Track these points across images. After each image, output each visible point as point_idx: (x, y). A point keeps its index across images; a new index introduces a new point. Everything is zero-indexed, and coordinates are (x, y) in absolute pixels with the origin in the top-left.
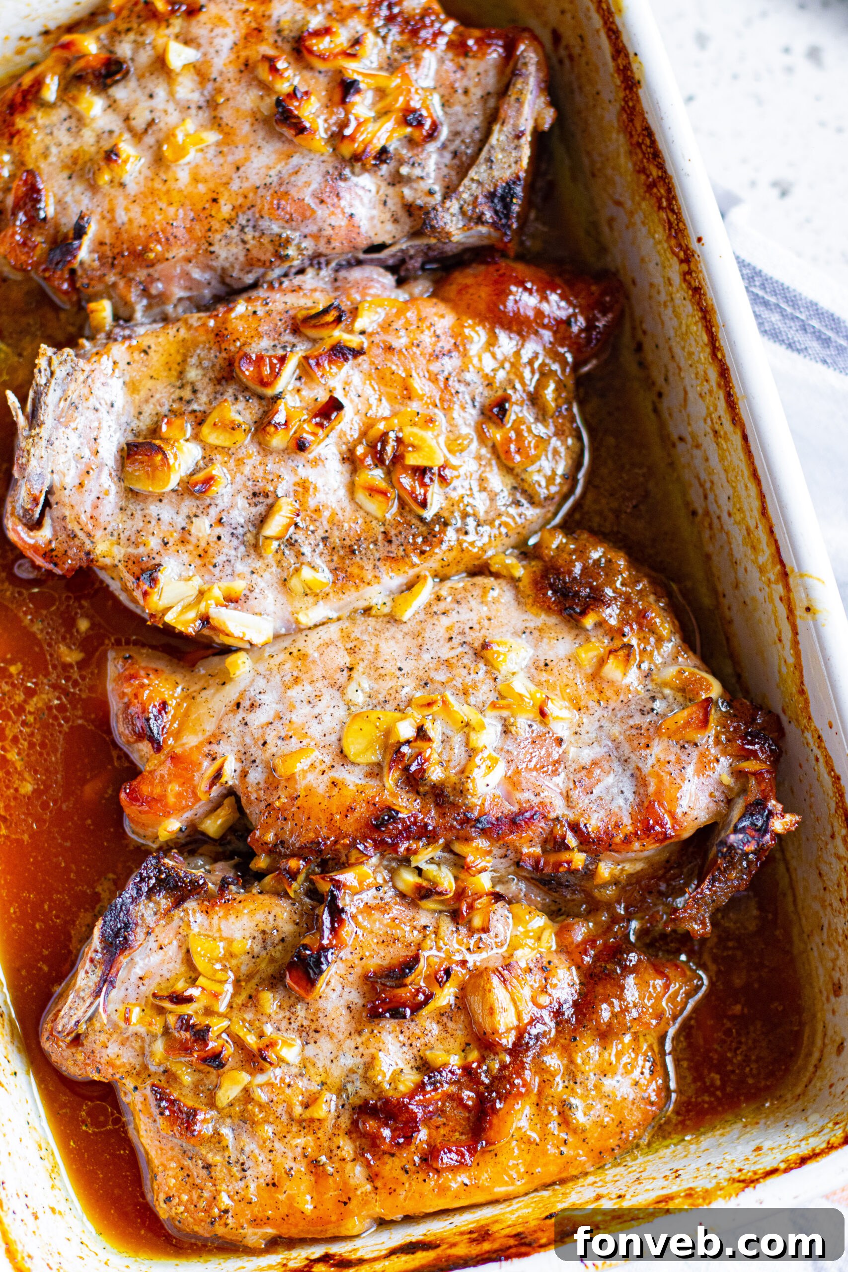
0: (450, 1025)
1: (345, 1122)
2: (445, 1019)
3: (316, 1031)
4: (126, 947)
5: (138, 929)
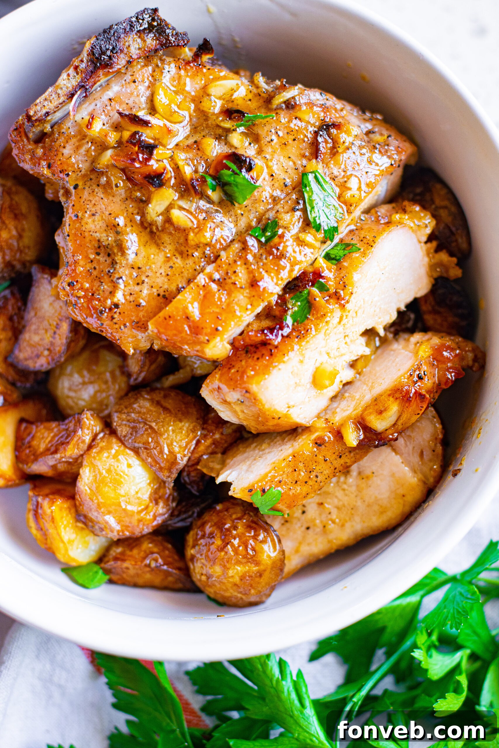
4: (107, 65)
5: (122, 56)
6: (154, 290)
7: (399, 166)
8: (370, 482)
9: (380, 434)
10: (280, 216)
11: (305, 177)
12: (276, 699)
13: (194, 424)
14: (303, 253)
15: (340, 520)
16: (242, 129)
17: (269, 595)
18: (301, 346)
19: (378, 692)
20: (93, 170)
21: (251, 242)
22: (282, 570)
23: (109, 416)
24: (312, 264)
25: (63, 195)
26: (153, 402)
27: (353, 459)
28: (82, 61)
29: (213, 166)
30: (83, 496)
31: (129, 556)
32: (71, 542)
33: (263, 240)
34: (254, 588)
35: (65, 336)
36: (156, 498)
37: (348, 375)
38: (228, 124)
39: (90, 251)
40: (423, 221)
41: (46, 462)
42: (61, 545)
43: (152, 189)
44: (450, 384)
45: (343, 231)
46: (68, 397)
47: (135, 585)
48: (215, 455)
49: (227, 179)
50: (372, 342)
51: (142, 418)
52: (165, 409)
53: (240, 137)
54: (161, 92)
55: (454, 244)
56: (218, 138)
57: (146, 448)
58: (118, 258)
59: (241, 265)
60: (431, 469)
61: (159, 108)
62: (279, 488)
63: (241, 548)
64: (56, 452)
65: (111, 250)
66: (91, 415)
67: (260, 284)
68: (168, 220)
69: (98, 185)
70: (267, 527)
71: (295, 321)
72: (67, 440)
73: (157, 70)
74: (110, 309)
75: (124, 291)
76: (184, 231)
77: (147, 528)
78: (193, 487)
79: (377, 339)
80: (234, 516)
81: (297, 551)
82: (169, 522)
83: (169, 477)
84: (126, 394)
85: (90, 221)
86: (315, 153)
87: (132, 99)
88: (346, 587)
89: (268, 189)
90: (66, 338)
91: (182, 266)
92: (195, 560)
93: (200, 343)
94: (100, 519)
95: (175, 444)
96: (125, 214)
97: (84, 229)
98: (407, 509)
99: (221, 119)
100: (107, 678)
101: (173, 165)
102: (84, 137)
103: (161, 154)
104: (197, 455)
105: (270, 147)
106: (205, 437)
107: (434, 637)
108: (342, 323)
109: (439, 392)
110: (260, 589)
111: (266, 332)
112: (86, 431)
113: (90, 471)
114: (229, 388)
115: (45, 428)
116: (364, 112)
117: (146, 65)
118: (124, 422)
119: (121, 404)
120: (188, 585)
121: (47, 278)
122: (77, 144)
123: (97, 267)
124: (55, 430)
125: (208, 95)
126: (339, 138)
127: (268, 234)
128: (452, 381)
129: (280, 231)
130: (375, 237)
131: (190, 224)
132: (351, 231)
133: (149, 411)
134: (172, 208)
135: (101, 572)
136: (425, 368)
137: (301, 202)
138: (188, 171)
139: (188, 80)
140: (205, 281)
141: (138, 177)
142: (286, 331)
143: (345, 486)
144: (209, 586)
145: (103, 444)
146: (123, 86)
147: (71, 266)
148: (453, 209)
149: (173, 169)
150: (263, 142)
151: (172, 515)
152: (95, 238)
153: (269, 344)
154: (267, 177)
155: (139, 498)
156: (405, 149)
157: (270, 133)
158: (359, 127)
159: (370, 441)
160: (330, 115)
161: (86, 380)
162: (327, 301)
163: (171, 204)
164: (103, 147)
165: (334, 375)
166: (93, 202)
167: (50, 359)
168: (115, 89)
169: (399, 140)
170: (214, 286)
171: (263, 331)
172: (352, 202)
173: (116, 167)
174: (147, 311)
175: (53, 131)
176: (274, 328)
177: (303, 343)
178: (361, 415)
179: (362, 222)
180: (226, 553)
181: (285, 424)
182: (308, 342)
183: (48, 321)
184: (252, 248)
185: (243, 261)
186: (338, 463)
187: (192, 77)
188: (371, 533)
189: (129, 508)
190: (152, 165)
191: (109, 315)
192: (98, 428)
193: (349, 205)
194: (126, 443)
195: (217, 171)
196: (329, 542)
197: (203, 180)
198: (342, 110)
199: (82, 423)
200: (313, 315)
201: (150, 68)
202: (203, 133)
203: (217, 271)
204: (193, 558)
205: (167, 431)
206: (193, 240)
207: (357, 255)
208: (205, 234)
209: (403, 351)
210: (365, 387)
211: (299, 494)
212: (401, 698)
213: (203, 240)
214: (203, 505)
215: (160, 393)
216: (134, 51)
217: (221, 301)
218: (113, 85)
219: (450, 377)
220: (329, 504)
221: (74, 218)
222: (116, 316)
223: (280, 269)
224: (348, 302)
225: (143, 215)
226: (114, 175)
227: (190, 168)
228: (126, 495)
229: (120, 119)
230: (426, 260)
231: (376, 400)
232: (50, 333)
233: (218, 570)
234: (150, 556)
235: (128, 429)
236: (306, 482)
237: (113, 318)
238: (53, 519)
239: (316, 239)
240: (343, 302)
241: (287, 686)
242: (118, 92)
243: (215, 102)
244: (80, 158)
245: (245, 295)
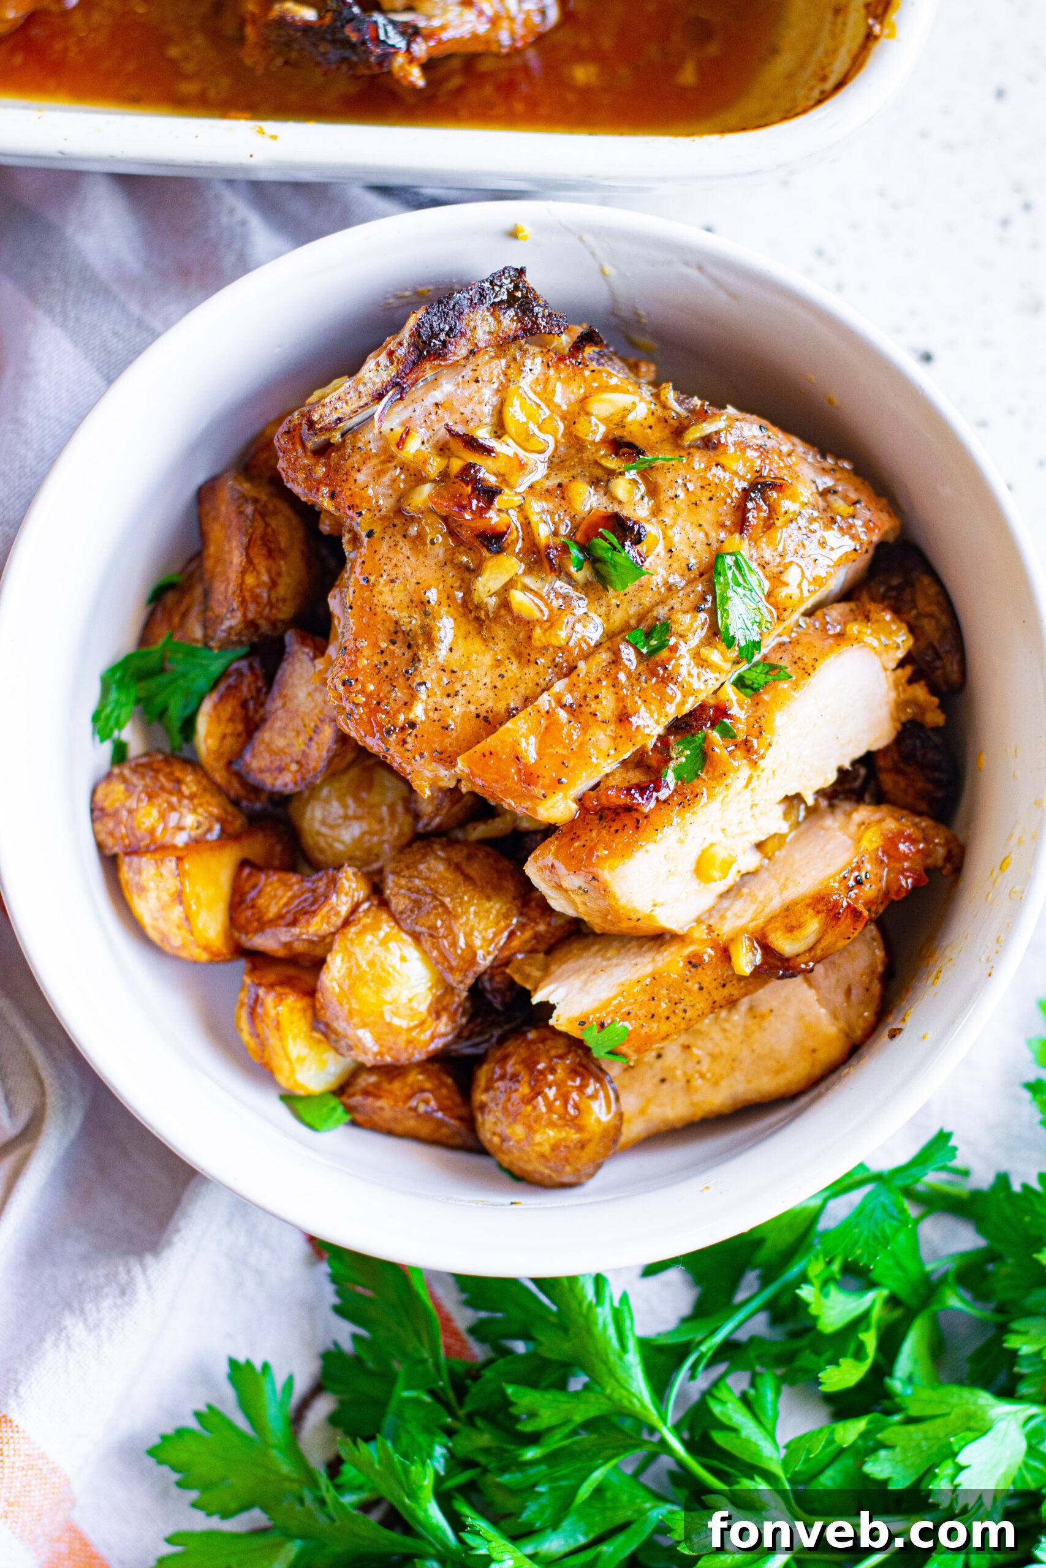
4: (440, 354)
5: (463, 341)
6: (472, 708)
7: (867, 551)
8: (765, 1024)
9: (788, 960)
10: (674, 617)
11: (720, 560)
12: (584, 1333)
13: (509, 905)
14: (703, 679)
15: (713, 1075)
16: (632, 474)
17: (591, 1175)
18: (683, 819)
19: (742, 1336)
20: (399, 511)
21: (628, 654)
22: (615, 1141)
23: (380, 872)
24: (715, 692)
25: (349, 542)
26: (449, 864)
27: (742, 991)
28: (401, 344)
29: (582, 528)
30: (328, 996)
31: (387, 1091)
32: (301, 1060)
33: (644, 651)
34: (570, 1164)
35: (326, 747)
36: (436, 1010)
37: (751, 860)
38: (612, 463)
39: (380, 636)
40: (895, 638)
41: (276, 935)
42: (286, 1064)
43: (485, 553)
44: (903, 895)
45: (769, 643)
46: (319, 833)
47: (390, 1133)
48: (533, 955)
49: (600, 553)
50: (794, 812)
51: (431, 889)
52: (467, 878)
53: (629, 486)
54: (516, 402)
55: (939, 673)
56: (595, 482)
57: (431, 935)
58: (423, 653)
59: (607, 687)
60: (861, 1016)
61: (511, 426)
62: (626, 1023)
63: (558, 1103)
64: (294, 923)
65: (413, 638)
66: (355, 874)
67: (633, 719)
68: (505, 604)
69: (405, 536)
70: (601, 1075)
71: (679, 777)
72: (313, 908)
73: (513, 365)
74: (403, 729)
75: (427, 704)
76: (527, 624)
77: (419, 1053)
78: (495, 997)
79: (802, 807)
80: (553, 1052)
81: (642, 1112)
82: (454, 1047)
83: (461, 982)
84: (409, 844)
85: (386, 590)
86: (741, 525)
87: (470, 407)
88: (708, 1188)
89: (662, 571)
90: (328, 751)
91: (518, 676)
92: (486, 1110)
93: (533, 798)
94: (350, 1032)
95: (476, 933)
96: (441, 587)
97: (375, 601)
98: (817, 1071)
99: (602, 453)
100: (331, 1267)
101: (522, 519)
102: (392, 457)
103: (506, 501)
104: (506, 953)
105: (672, 507)
106: (522, 927)
107: (836, 1267)
108: (750, 786)
109: (886, 903)
110: (579, 1166)
111: (633, 792)
112: (343, 898)
113: (342, 960)
114: (568, 870)
115: (280, 880)
116: (824, 457)
117: (497, 357)
118: (403, 891)
119: (399, 861)
120: (470, 1142)
121: (308, 654)
122: (379, 467)
123: (389, 662)
124: (296, 887)
125: (588, 414)
126: (779, 505)
127: (654, 642)
128: (907, 890)
129: (672, 641)
130: (816, 660)
131: (537, 615)
132: (781, 645)
133: (443, 878)
134: (512, 588)
135: (340, 1110)
136: (868, 866)
137: (709, 598)
138: (543, 532)
139: (559, 387)
140: (550, 704)
141: (466, 534)
142: (664, 794)
143: (727, 1026)
144: (503, 1152)
145: (367, 921)
146: (458, 384)
147: (349, 655)
148: (944, 620)
149: (522, 524)
150: (663, 497)
151: (459, 1037)
152: (391, 618)
153: (636, 810)
154: (663, 553)
155: (412, 1009)
156: (879, 524)
157: (675, 485)
158: (814, 482)
159: (770, 968)
160: (771, 464)
161: (350, 812)
162: (731, 753)
163: (511, 580)
164: (417, 478)
165: (728, 864)
166: (394, 561)
167: (299, 777)
168: (446, 389)
169: (872, 509)
170: (563, 715)
171: (629, 790)
172: (787, 605)
173: (436, 513)
174: (457, 738)
175: (344, 441)
176: (647, 788)
177: (688, 815)
178: (763, 929)
179: (800, 630)
180: (535, 1108)
181: (645, 927)
182: (695, 813)
183: (303, 720)
184: (627, 663)
185: (611, 681)
186: (719, 995)
187: (567, 382)
188: (758, 1100)
189: (396, 1021)
190: (491, 518)
191: (400, 736)
192: (362, 894)
193: (781, 610)
194: (402, 924)
195: (588, 538)
196: (693, 1104)
197: (565, 549)
198: (789, 455)
199: (338, 885)
200: (707, 772)
201: (503, 362)
202: (573, 472)
203: (571, 691)
204: (483, 1107)
205: (466, 912)
206: (539, 640)
207: (786, 686)
208: (559, 632)
209: (839, 834)
210: (774, 884)
211: (655, 1035)
212: (775, 1350)
213: (554, 642)
214: (507, 1027)
215: (461, 850)
216: (482, 337)
217: (571, 739)
218: (444, 382)
219: (904, 884)
220: (699, 1048)
221: (363, 582)
222: (409, 739)
223: (664, 699)
224: (762, 757)
225: (468, 591)
226: (431, 525)
227: (547, 528)
228: (394, 1002)
229: (448, 436)
230: (893, 695)
231: (787, 909)
232: (302, 739)
233: (519, 1130)
234: (418, 1095)
235: (407, 902)
236: (668, 1018)
237: (404, 742)
238: (278, 1026)
239: (726, 660)
240: (755, 757)
241: (603, 1315)
242: (450, 394)
243: (596, 425)
244: (381, 490)
245: (608, 733)
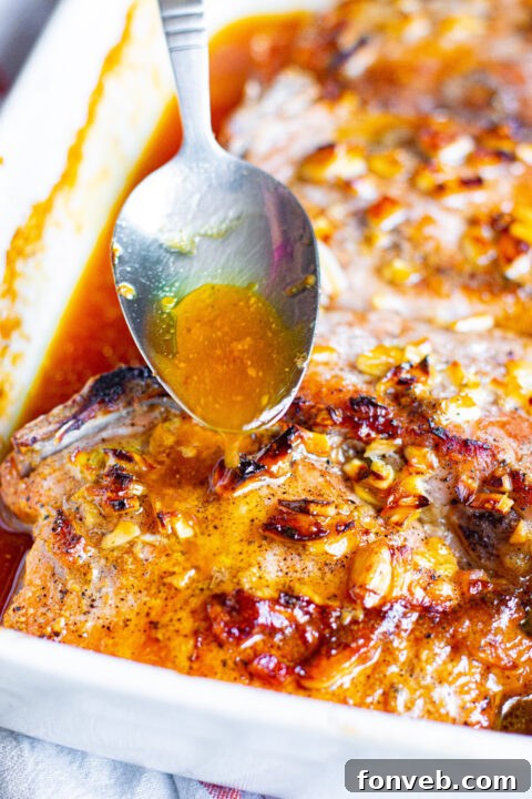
0: (329, 575)
1: (195, 603)
2: (326, 569)
3: (215, 527)
